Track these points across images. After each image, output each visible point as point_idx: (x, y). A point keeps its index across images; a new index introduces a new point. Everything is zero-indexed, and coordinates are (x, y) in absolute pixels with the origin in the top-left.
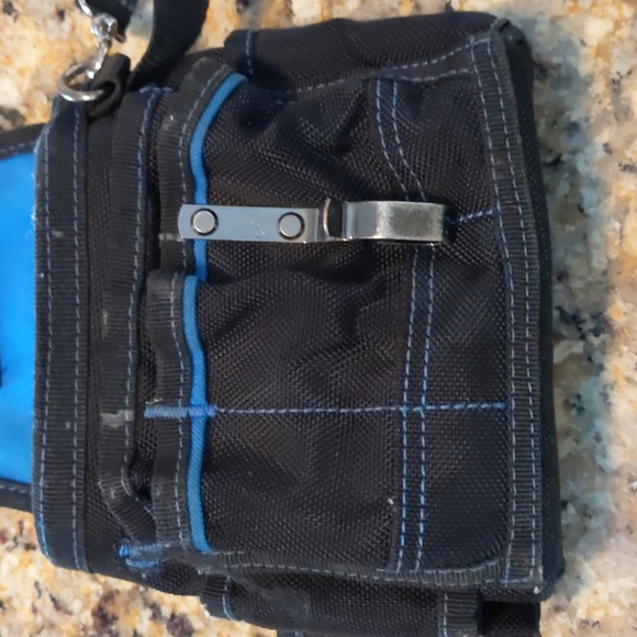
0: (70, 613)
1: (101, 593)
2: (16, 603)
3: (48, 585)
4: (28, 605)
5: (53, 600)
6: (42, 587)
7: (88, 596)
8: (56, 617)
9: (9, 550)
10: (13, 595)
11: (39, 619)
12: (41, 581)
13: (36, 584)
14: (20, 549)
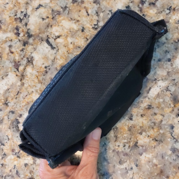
0: (19, 177)
1: (30, 177)
2: (7, 167)
3: (18, 168)
4: (10, 169)
5: (17, 171)
6: (16, 167)
7: (26, 176)
8: (15, 176)
9: (13, 154)
10: (7, 165)
11: (10, 173)
12: (17, 166)
13: (15, 166)
14: (16, 156)
